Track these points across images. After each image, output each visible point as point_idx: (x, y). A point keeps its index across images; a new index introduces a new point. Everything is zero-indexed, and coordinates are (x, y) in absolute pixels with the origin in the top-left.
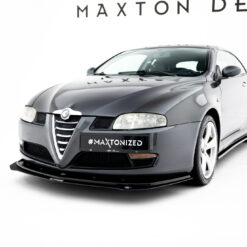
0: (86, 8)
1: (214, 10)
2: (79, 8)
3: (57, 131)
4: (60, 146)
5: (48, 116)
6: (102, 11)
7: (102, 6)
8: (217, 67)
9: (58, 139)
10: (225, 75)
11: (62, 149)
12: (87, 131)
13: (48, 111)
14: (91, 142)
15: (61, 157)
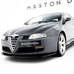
0: (30, 7)
1: (68, 3)
2: (28, 7)
3: (12, 42)
4: (13, 46)
5: (9, 37)
6: (35, 7)
7: (34, 5)
8: (64, 18)
9: (12, 44)
10: (66, 21)
11: (13, 48)
12: (21, 41)
13: (9, 36)
14: (22, 44)
15: (13, 50)
